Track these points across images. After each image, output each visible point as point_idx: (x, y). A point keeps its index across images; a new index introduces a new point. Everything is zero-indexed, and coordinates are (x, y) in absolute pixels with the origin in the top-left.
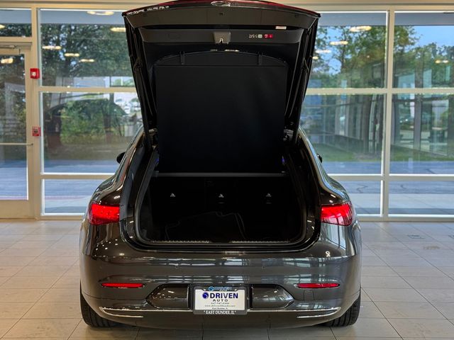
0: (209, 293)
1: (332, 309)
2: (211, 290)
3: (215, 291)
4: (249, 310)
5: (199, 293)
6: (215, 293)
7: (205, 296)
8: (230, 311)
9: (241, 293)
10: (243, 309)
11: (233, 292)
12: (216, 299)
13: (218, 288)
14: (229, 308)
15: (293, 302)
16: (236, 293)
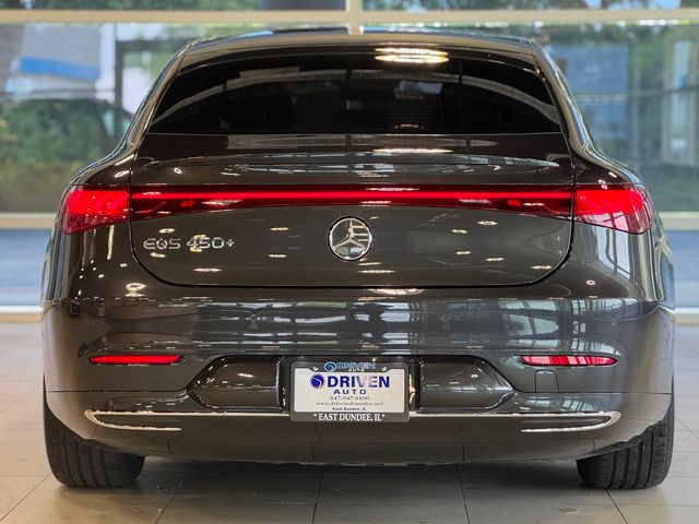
0: (325, 375)
1: (601, 413)
2: (329, 369)
3: (337, 371)
4: (413, 414)
5: (302, 376)
6: (338, 375)
7: (316, 382)
8: (372, 415)
9: (397, 376)
10: (401, 409)
11: (378, 375)
12: (341, 390)
13: (345, 365)
14: (370, 409)
15: (510, 397)
16: (385, 375)
